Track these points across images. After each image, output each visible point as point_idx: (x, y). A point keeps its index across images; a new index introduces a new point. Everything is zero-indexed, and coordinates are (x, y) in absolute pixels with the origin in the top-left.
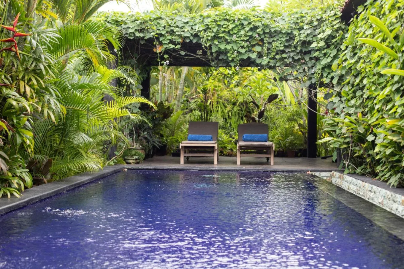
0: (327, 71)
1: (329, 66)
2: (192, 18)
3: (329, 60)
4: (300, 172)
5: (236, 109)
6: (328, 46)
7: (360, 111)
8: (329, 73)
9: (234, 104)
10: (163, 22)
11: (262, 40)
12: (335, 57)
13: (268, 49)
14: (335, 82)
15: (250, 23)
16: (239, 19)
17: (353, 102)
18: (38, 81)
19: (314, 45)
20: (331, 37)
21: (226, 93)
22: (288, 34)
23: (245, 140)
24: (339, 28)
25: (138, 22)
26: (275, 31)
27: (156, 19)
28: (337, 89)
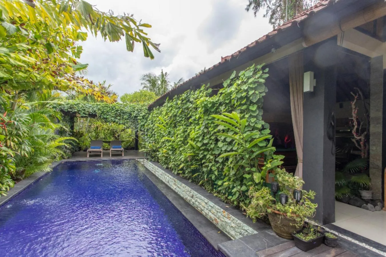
0: (143, 126)
1: (144, 125)
2: (93, 105)
3: (144, 123)
4: (133, 159)
5: (109, 132)
6: (143, 118)
7: (154, 142)
8: (144, 127)
9: (108, 130)
10: (80, 106)
11: (120, 114)
12: (146, 122)
13: (122, 118)
14: (146, 130)
15: (116, 108)
16: (111, 107)
17: (151, 139)
18: (18, 139)
19: (139, 118)
20: (144, 116)
21: (105, 126)
22: (129, 113)
23: (113, 148)
24: (147, 113)
25: (69, 105)
26: (125, 112)
27: (77, 104)
28: (146, 133)
